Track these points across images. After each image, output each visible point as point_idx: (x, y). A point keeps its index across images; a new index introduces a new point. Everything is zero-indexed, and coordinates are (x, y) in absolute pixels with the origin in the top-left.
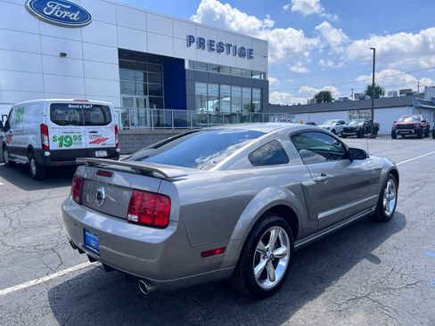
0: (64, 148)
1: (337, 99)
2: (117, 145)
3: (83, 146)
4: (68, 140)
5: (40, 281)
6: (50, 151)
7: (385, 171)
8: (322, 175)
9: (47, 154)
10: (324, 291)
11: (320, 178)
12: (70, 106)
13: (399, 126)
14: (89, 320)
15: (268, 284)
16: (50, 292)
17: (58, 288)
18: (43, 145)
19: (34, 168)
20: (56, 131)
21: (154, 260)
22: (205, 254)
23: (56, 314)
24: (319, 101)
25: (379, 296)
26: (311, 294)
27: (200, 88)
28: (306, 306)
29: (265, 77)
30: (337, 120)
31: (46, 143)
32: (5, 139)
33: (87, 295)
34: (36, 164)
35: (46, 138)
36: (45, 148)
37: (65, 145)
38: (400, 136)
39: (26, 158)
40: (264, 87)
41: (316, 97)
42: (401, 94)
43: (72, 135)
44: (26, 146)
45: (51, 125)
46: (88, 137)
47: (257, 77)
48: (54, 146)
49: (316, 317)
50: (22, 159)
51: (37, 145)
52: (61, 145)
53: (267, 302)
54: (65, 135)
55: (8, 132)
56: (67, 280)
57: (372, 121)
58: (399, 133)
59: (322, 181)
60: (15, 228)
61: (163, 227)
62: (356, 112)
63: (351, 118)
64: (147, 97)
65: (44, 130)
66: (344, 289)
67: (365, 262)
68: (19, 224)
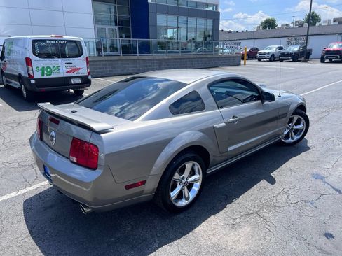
0: (46, 77)
1: (279, 26)
2: (89, 73)
3: (61, 75)
4: (49, 70)
5: (19, 193)
6: (34, 79)
7: (293, 107)
8: (233, 118)
9: (33, 81)
10: (225, 207)
11: (231, 120)
12: (48, 42)
13: (328, 52)
14: (50, 227)
15: (183, 203)
16: (25, 203)
17: (30, 199)
18: (29, 74)
19: (24, 92)
20: (38, 62)
21: (88, 190)
22: (128, 187)
23: (27, 222)
24: (264, 28)
25: (265, 213)
26: (215, 210)
27: (161, 20)
28: (209, 219)
29: (216, 9)
30: (277, 46)
31: (31, 73)
32: (2, 67)
33: (51, 207)
34: (26, 89)
35: (30, 68)
36: (31, 77)
37: (47, 75)
38: (328, 60)
39: (18, 83)
40: (215, 17)
41: (262, 24)
42: (334, 22)
43: (52, 66)
44: (17, 74)
45: (33, 58)
46: (64, 68)
47: (210, 9)
48: (38, 75)
49: (215, 229)
50: (16, 84)
51: (24, 74)
52: (43, 75)
53: (181, 216)
54: (45, 66)
55: (3, 62)
56: (39, 192)
57: (306, 47)
58: (327, 58)
59: (233, 122)
60: (6, 146)
61: (94, 168)
62: (293, 38)
63: (289, 44)
64: (117, 27)
65: (28, 61)
66: (241, 207)
67: (264, 183)
68: (10, 142)
